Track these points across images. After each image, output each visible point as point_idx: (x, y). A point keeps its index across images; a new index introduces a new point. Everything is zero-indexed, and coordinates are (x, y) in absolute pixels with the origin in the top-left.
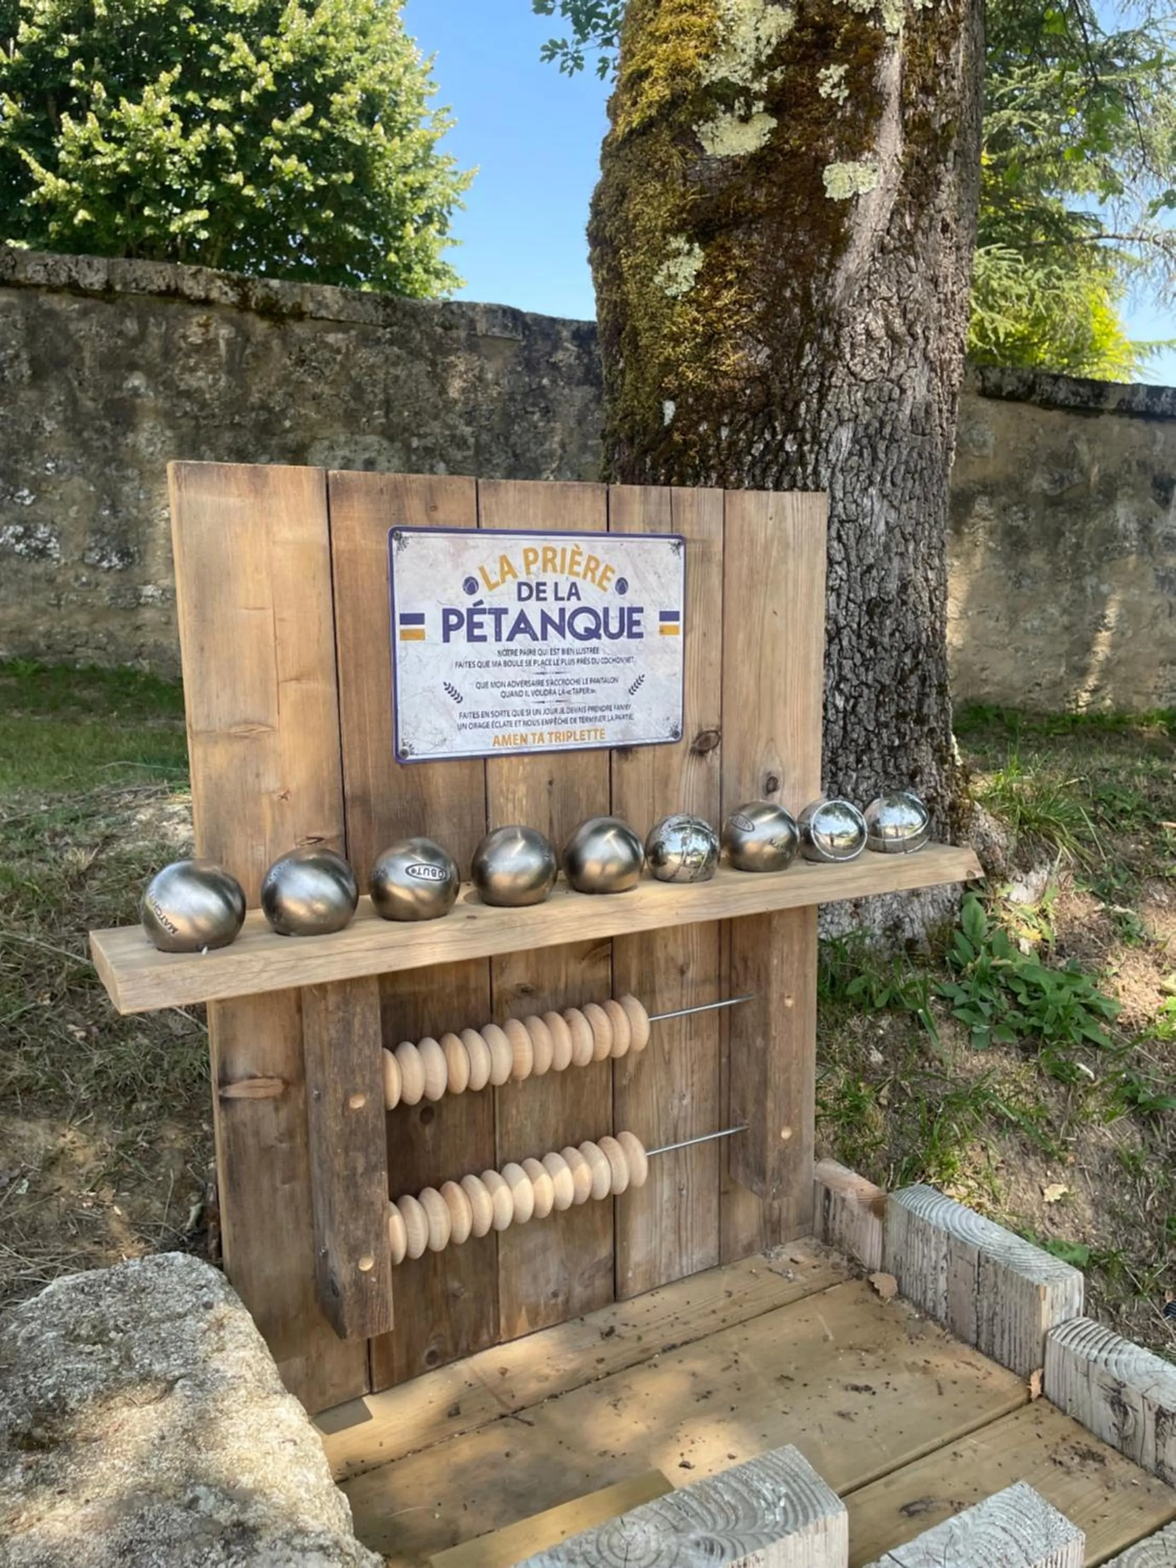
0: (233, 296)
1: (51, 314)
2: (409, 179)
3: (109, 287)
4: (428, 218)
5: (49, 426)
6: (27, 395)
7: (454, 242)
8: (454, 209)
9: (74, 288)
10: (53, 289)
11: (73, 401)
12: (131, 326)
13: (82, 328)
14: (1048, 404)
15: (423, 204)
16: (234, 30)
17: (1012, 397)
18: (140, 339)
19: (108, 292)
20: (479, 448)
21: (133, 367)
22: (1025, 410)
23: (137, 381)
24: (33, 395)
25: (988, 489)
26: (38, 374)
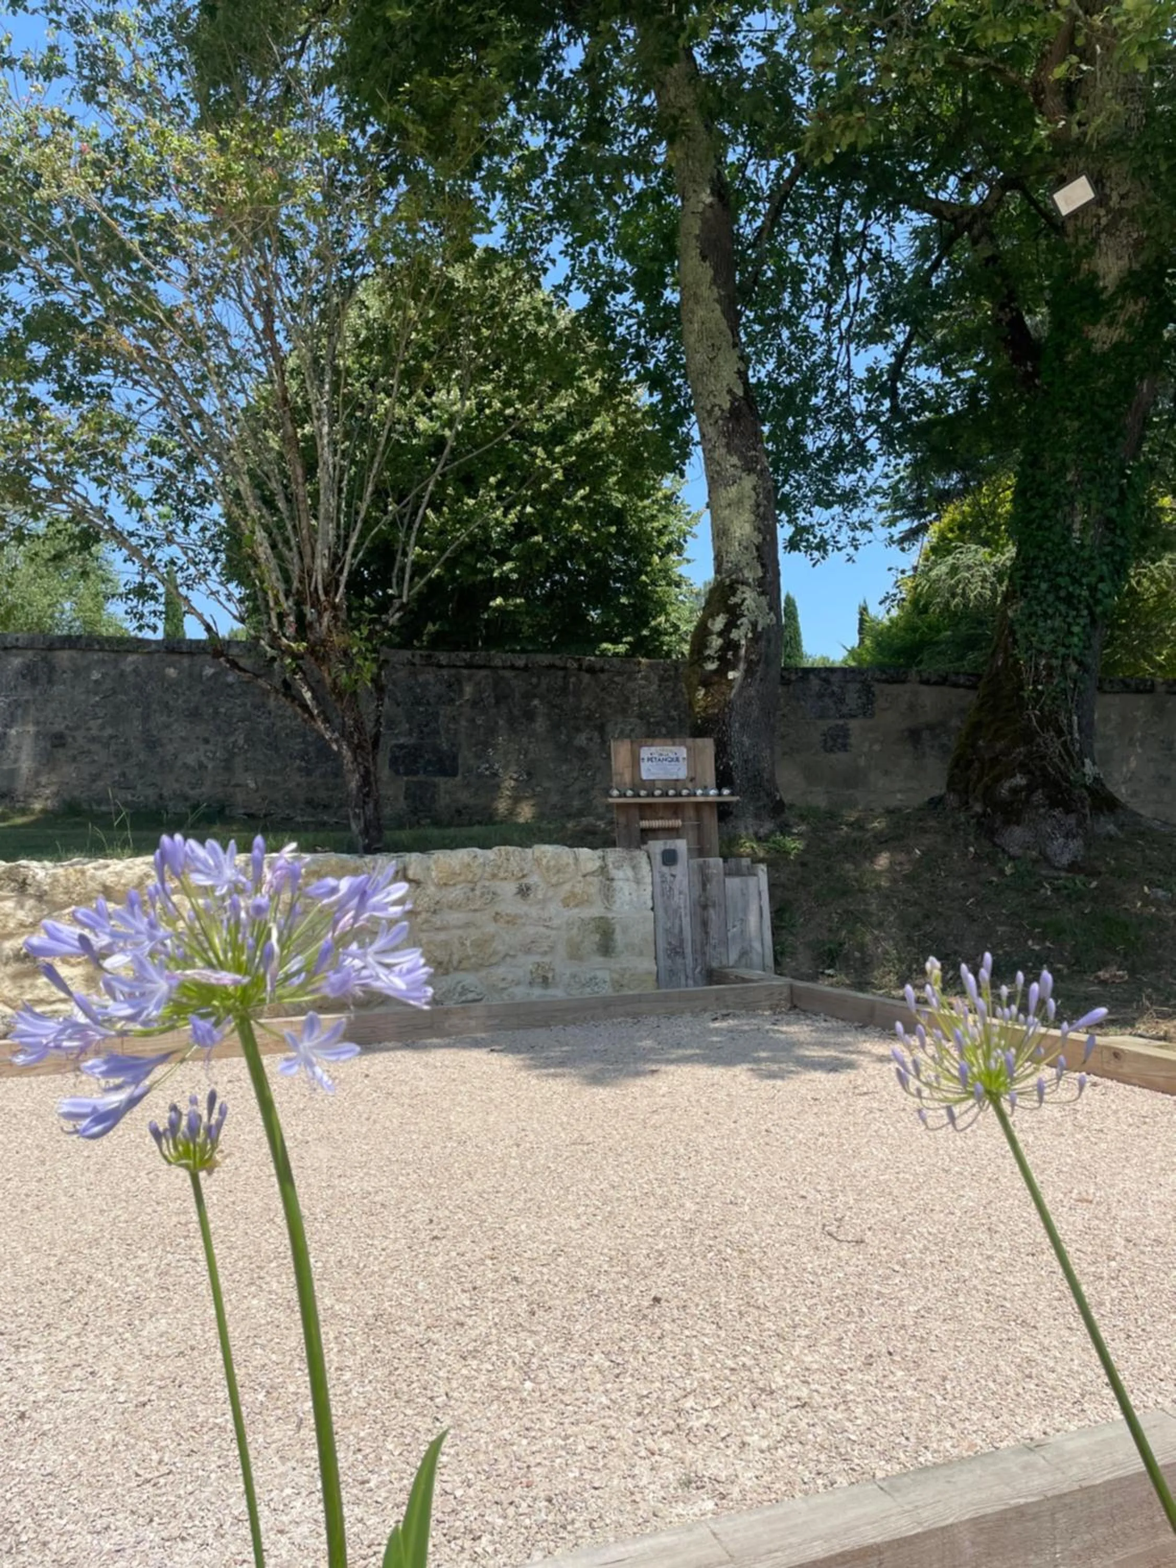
0: (575, 665)
1: (502, 678)
2: (655, 524)
3: (526, 666)
4: (669, 548)
5: (501, 722)
6: (493, 711)
7: (688, 561)
8: (689, 538)
9: (513, 667)
10: (504, 668)
11: (510, 712)
12: (534, 680)
13: (514, 682)
14: (956, 685)
15: (665, 539)
16: (537, 444)
17: (936, 683)
18: (537, 686)
19: (526, 668)
20: (681, 720)
21: (535, 696)
22: (945, 689)
23: (536, 702)
24: (495, 710)
25: (930, 727)
26: (498, 702)
